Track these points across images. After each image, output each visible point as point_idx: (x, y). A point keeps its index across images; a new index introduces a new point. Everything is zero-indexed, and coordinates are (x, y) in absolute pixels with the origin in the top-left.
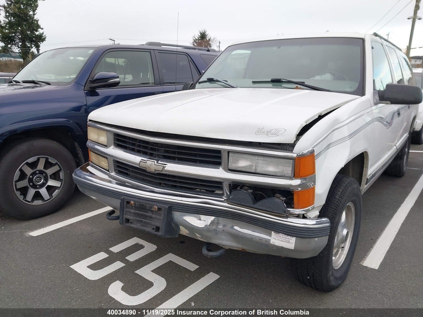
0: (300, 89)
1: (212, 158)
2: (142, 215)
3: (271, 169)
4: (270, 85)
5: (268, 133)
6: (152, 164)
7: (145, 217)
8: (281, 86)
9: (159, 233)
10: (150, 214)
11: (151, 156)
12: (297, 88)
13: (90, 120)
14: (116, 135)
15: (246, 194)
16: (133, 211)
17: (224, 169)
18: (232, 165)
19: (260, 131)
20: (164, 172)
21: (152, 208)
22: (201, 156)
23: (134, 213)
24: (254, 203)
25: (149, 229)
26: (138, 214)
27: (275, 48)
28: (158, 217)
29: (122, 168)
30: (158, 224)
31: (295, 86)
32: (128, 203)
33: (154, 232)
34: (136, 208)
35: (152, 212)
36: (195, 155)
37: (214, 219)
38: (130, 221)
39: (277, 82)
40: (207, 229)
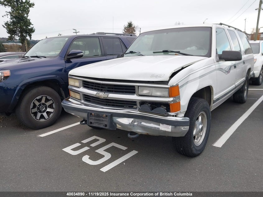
0: (178, 55)
1: (131, 90)
2: (98, 119)
3: (158, 94)
4: (162, 54)
5: (156, 76)
6: (102, 95)
7: (100, 120)
8: (168, 54)
9: (106, 128)
10: (102, 119)
11: (102, 91)
12: (176, 55)
13: (70, 75)
14: (84, 81)
15: (147, 107)
16: (94, 118)
17: (137, 95)
18: (140, 93)
19: (153, 76)
20: (108, 98)
21: (103, 116)
22: (125, 89)
23: (94, 119)
24: (151, 110)
25: (102, 126)
26: (96, 119)
27: (165, 34)
28: (106, 120)
29: (87, 98)
30: (106, 123)
31: (175, 53)
32: (91, 114)
33: (104, 127)
34: (95, 116)
35: (103, 117)
36: (123, 89)
37: (133, 120)
38: (92, 123)
39: (166, 52)
40: (130, 125)
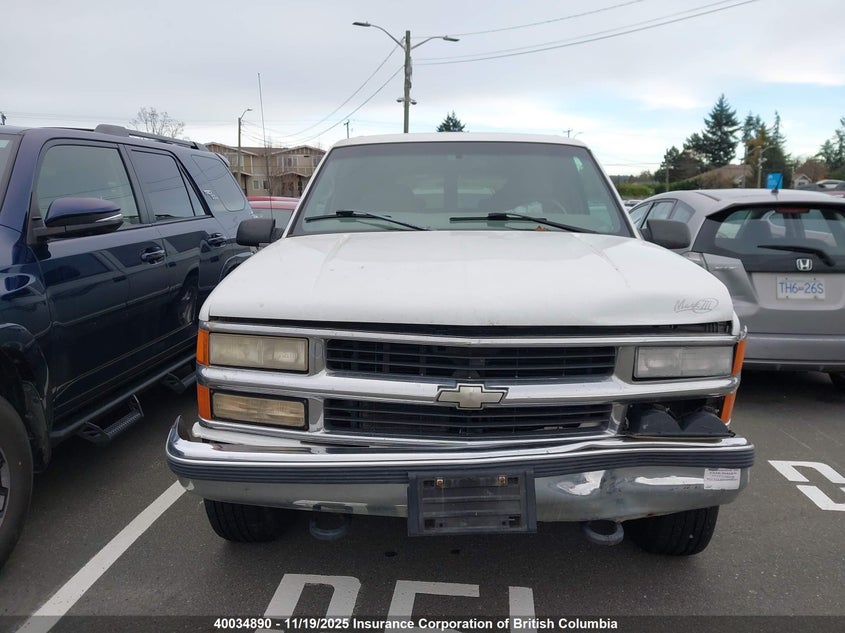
1: (597, 362)
2: (470, 501)
4: (484, 224)
5: (694, 308)
6: (473, 393)
7: (480, 503)
8: (503, 226)
9: (522, 529)
10: (489, 495)
11: (466, 377)
12: (539, 229)
14: (332, 343)
16: (443, 499)
17: (623, 378)
18: (642, 369)
19: (681, 305)
20: (503, 405)
21: (493, 481)
23: (448, 503)
25: (492, 527)
26: (457, 503)
28: (512, 497)
30: (513, 510)
32: (430, 483)
33: (508, 529)
34: (449, 489)
35: (493, 489)
37: (605, 474)
38: (438, 522)
39: (498, 219)
40: (595, 496)
